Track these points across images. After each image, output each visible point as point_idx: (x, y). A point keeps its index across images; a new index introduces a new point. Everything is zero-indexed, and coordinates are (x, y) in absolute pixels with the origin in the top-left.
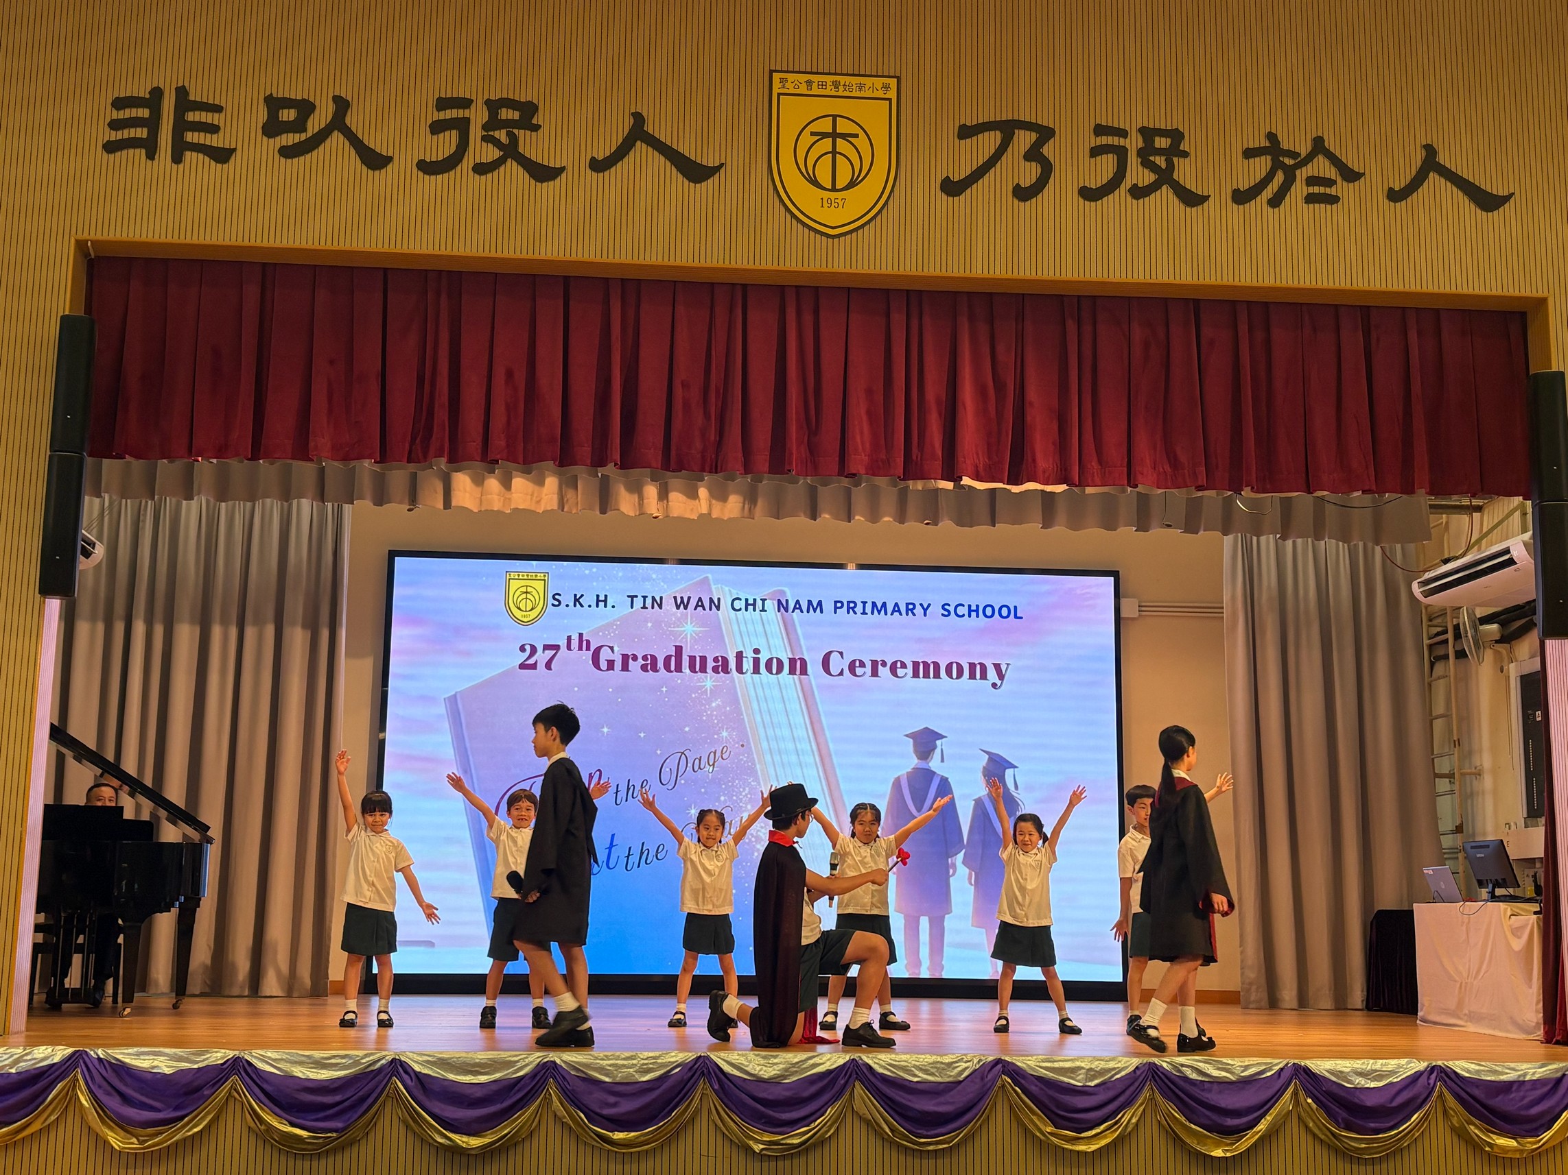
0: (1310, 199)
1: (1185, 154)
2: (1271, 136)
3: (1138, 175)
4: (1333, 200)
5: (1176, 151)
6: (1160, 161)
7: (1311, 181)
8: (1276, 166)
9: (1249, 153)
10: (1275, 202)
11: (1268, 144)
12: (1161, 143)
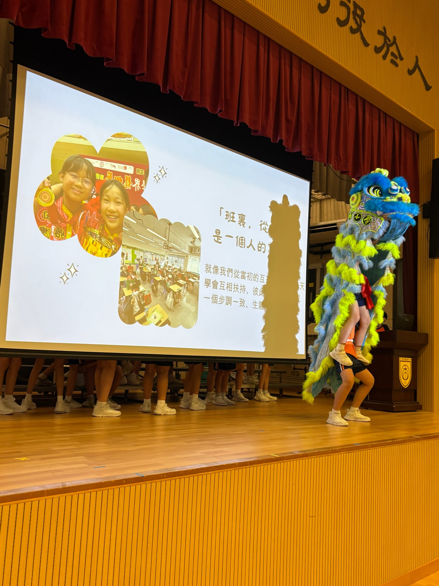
0: (393, 62)
1: (364, 22)
2: (384, 28)
3: (352, 23)
4: (397, 65)
5: (361, 17)
6: (358, 20)
7: (393, 54)
8: (385, 42)
9: (379, 32)
10: (384, 57)
11: (383, 31)
12: (359, 12)
